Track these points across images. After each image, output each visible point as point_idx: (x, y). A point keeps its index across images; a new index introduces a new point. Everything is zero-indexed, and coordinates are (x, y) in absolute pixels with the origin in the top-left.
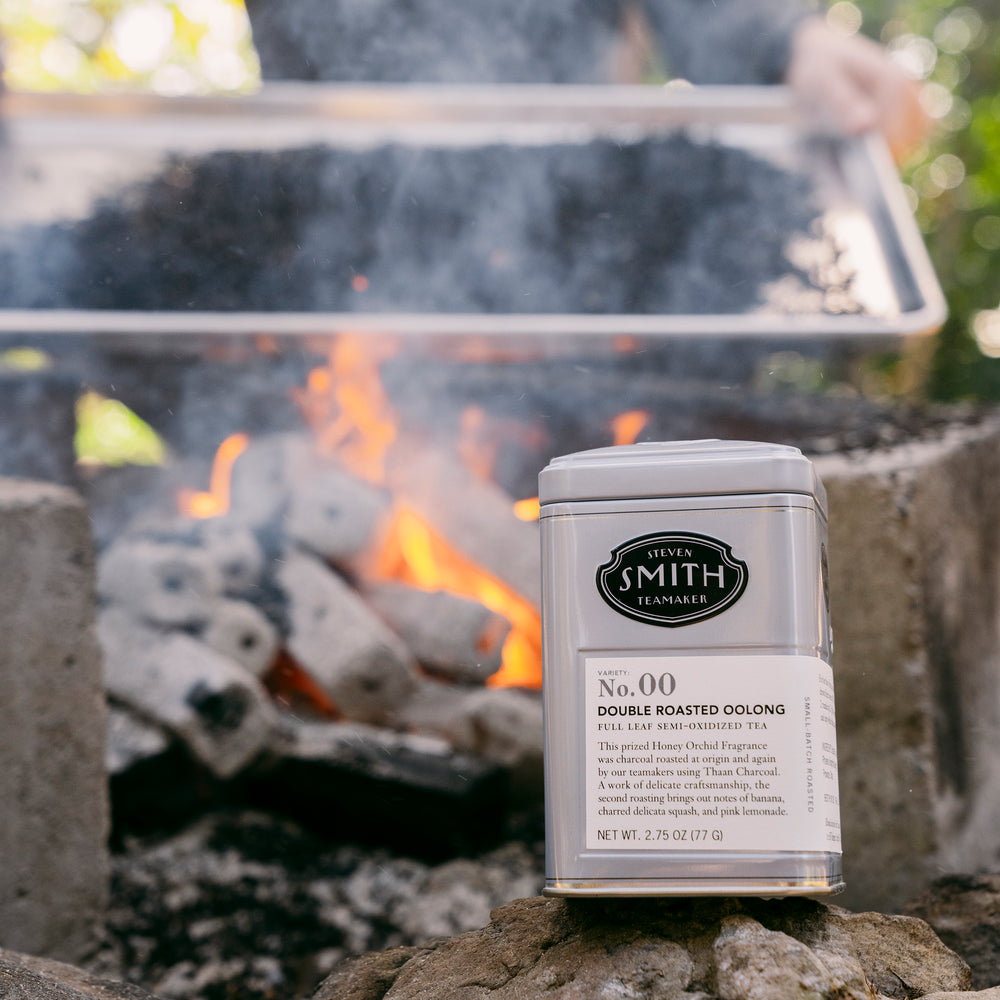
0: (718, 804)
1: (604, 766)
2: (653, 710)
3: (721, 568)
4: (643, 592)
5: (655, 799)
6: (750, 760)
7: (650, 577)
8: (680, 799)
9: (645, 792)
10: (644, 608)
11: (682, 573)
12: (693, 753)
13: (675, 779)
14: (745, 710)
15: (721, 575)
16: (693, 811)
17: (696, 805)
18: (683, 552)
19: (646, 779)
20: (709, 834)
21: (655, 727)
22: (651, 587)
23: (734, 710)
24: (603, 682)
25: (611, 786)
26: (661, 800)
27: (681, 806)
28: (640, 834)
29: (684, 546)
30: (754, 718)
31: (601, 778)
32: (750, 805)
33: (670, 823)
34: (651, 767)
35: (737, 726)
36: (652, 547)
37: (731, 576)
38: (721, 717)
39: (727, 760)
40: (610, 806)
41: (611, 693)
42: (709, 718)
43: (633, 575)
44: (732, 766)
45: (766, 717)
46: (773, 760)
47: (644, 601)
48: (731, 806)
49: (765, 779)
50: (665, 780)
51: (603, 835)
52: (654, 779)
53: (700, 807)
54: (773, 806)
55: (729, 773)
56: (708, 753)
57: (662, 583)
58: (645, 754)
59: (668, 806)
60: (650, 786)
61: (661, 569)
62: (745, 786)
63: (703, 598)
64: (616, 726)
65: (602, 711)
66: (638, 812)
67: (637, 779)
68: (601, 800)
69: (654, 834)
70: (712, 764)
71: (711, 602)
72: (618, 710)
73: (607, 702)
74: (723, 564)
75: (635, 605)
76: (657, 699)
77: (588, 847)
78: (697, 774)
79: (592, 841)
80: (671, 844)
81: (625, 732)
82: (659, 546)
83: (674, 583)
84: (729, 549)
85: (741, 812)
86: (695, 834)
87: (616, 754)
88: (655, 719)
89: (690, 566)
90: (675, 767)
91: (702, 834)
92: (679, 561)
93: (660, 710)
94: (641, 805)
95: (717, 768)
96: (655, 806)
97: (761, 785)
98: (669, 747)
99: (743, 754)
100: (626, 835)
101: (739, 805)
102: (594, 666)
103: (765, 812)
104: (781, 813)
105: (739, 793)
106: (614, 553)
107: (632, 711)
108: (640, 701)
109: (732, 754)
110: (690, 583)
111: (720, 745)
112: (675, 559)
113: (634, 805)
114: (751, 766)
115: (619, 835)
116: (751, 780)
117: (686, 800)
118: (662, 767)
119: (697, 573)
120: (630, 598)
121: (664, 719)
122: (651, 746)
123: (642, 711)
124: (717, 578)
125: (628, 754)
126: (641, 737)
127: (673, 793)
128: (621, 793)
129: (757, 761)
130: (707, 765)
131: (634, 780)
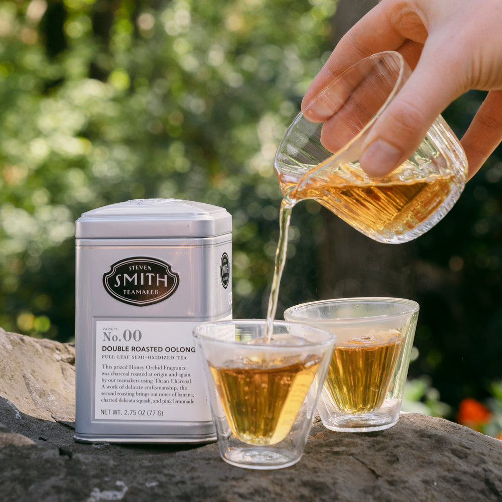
0: (161, 397)
1: (105, 377)
2: (130, 349)
3: (166, 276)
4: (126, 288)
5: (130, 394)
6: (178, 375)
7: (130, 280)
8: (143, 394)
9: (125, 391)
10: (126, 296)
11: (146, 278)
12: (149, 371)
13: (140, 384)
14: (176, 350)
15: (165, 280)
16: (149, 401)
17: (150, 398)
18: (147, 268)
19: (126, 384)
20: (156, 413)
21: (130, 357)
22: (130, 285)
23: (170, 350)
24: (105, 333)
25: (108, 387)
26: (133, 395)
27: (143, 398)
28: (123, 412)
29: (148, 264)
30: (180, 354)
31: (103, 383)
32: (177, 398)
33: (137, 407)
34: (128, 378)
35: (173, 358)
36: (131, 265)
37: (171, 280)
38: (164, 353)
39: (166, 375)
40: (107, 397)
41: (109, 340)
42: (158, 354)
43: (121, 279)
44: (168, 378)
45: (186, 354)
46: (189, 375)
47: (126, 292)
48: (167, 398)
49: (185, 385)
50: (135, 384)
51: (104, 412)
52: (130, 384)
53: (152, 398)
54: (188, 399)
55: (167, 381)
56: (157, 371)
57: (136, 283)
58: (125, 371)
59: (136, 398)
60: (128, 387)
61: (136, 276)
62: (175, 389)
63: (156, 292)
64: (111, 357)
65: (104, 348)
66: (121, 401)
67: (121, 384)
68: (103, 394)
69: (129, 412)
70: (159, 377)
71: (160, 294)
72: (112, 349)
73: (107, 344)
74: (167, 274)
75: (122, 294)
76: (132, 343)
77: (96, 417)
78: (151, 382)
79: (98, 415)
80: (138, 417)
81: (115, 359)
82: (135, 264)
83: (142, 283)
84: (170, 267)
85: (172, 402)
86: (149, 412)
87: (111, 371)
88: (131, 353)
89: (150, 275)
90: (140, 378)
91: (153, 412)
92: (145, 272)
93: (133, 349)
94: (123, 397)
95: (161, 379)
96: (129, 398)
97: (183, 388)
98: (137, 368)
99: (174, 372)
100: (115, 412)
101: (172, 398)
102: (101, 325)
103: (184, 402)
104: (192, 402)
105: (172, 392)
106: (112, 267)
107: (119, 349)
108: (123, 344)
109: (169, 372)
110: (150, 283)
111: (163, 367)
112: (143, 271)
113: (119, 397)
114: (178, 378)
115: (112, 412)
116: (178, 386)
117: (145, 395)
118: (134, 378)
119: (154, 279)
120: (119, 291)
121: (135, 353)
122: (128, 367)
123: (124, 349)
124: (164, 282)
125: (117, 371)
126: (123, 362)
127: (139, 391)
128: (113, 391)
129: (181, 376)
130: (156, 377)
131: (120, 384)
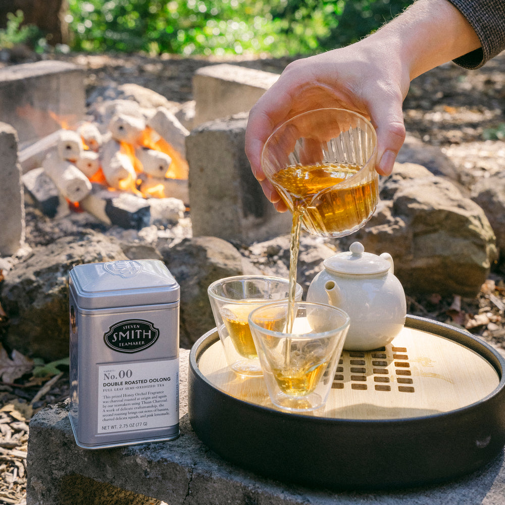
0: (146, 413)
1: (105, 404)
2: (124, 383)
3: (150, 331)
4: (121, 342)
5: (124, 414)
6: (158, 397)
7: (124, 336)
8: (133, 413)
9: (120, 412)
10: (121, 347)
11: (136, 334)
12: (138, 397)
13: (131, 406)
14: (157, 380)
15: (150, 334)
16: (137, 417)
17: (138, 414)
18: (136, 326)
19: (120, 407)
20: (143, 423)
21: (124, 389)
22: (124, 340)
23: (153, 381)
24: (105, 375)
25: (108, 411)
26: (126, 414)
27: (133, 415)
28: (118, 426)
29: (136, 324)
30: (160, 383)
31: (103, 409)
32: (157, 412)
33: (129, 422)
34: (122, 403)
35: (154, 386)
36: (125, 325)
37: (153, 334)
38: (148, 384)
39: (150, 398)
40: (107, 418)
41: (108, 378)
42: (144, 384)
43: (117, 336)
44: (151, 400)
45: (164, 382)
46: (166, 396)
47: (121, 345)
48: (150, 413)
49: (162, 403)
50: (127, 407)
51: (104, 428)
52: (123, 407)
53: (139, 415)
54: (165, 412)
55: (151, 402)
56: (143, 396)
57: (128, 338)
58: (120, 399)
59: (128, 416)
60: (122, 409)
61: (128, 333)
62: (155, 406)
63: (143, 342)
64: (110, 390)
65: (105, 385)
66: (117, 419)
67: (117, 408)
68: (104, 416)
69: (123, 426)
70: (145, 400)
71: (146, 344)
72: (111, 384)
73: (107, 381)
74: (150, 329)
75: (118, 347)
76: (126, 379)
77: (99, 432)
78: (139, 404)
79: (100, 430)
80: (129, 429)
81: (113, 392)
82: (127, 325)
83: (133, 338)
84: (153, 324)
85: (154, 415)
86: (137, 425)
87: (109, 400)
88: (124, 386)
89: (138, 331)
90: (131, 402)
91: (140, 424)
92: (135, 329)
93: (126, 383)
94: (118, 417)
95: (146, 401)
96: (124, 416)
97: (161, 405)
98: (129, 395)
99: (155, 395)
100: (113, 427)
101: (153, 413)
102: (102, 369)
103: (162, 414)
104: (168, 414)
105: (153, 409)
106: (110, 328)
107: (116, 384)
108: (119, 380)
109: (152, 396)
110: (138, 337)
111: (147, 393)
113: (115, 417)
114: (158, 399)
115: (110, 427)
116: (158, 404)
117: (135, 413)
118: (127, 402)
119: (141, 334)
120: (116, 344)
121: (128, 386)
122: (123, 396)
123: (120, 384)
125: (114, 399)
126: (119, 393)
127: (130, 411)
128: (111, 413)
129: (160, 397)
130: (143, 400)
131: (115, 408)
